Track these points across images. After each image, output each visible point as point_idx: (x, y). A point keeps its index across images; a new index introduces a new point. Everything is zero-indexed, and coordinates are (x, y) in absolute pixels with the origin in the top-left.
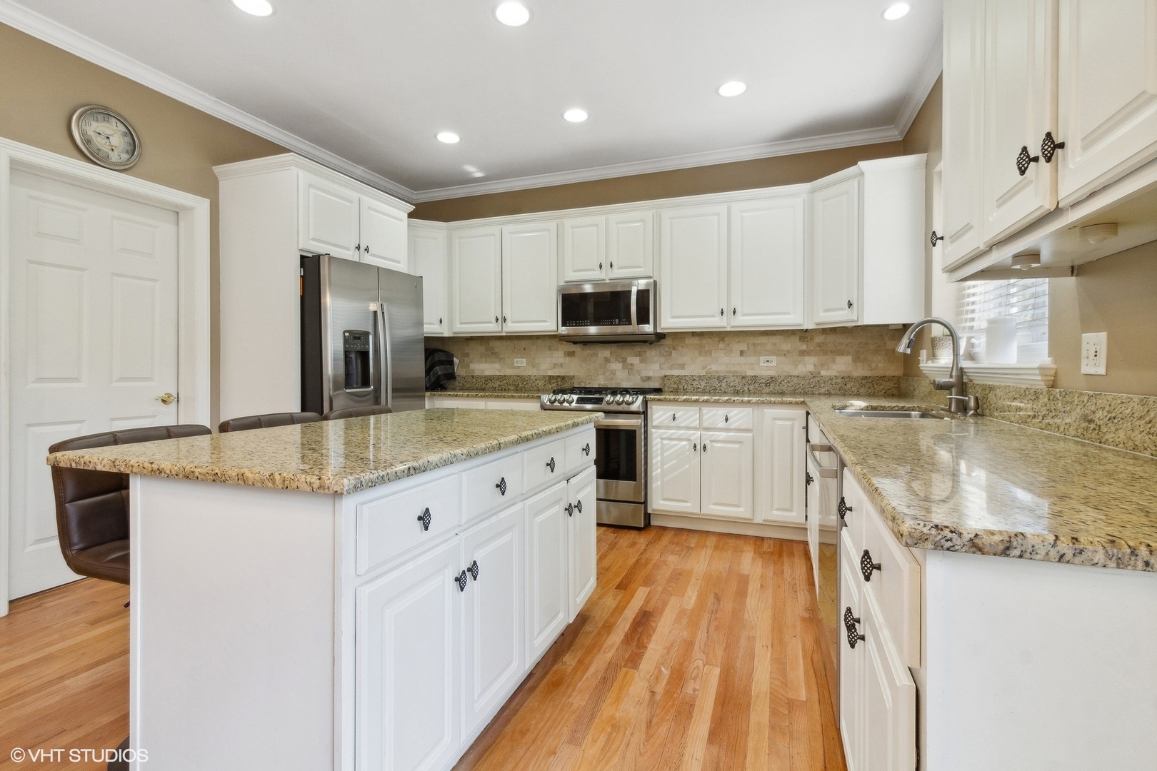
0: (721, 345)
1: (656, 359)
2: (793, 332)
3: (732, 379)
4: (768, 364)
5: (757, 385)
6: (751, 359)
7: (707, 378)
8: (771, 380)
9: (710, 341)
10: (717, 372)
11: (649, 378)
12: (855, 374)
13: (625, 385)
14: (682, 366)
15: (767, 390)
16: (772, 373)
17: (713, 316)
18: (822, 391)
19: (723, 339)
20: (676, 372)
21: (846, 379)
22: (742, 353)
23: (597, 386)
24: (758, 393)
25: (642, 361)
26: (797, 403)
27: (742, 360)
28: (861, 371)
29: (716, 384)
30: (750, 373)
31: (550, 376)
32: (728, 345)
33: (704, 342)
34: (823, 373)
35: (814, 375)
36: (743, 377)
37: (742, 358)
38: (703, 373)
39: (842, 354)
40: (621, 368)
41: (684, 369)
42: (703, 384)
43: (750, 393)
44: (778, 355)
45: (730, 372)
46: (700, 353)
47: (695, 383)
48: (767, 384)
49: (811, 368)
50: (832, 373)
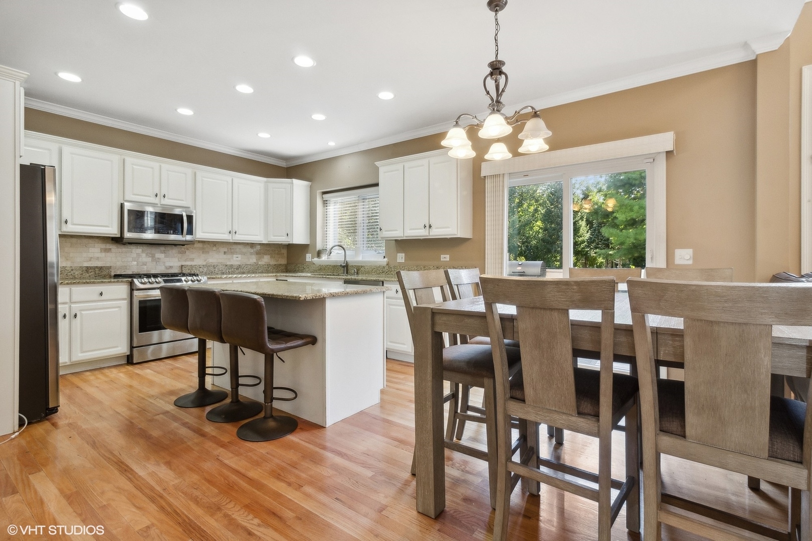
0: (214, 248)
1: (176, 255)
2: (248, 244)
3: (221, 266)
4: (237, 259)
5: (233, 269)
6: (229, 256)
7: (206, 266)
8: (239, 267)
9: (209, 246)
10: (212, 263)
11: (171, 267)
12: (271, 263)
13: (153, 272)
14: (192, 260)
15: (237, 271)
16: (239, 263)
17: (225, 234)
18: (260, 271)
19: (215, 245)
20: (189, 263)
21: (269, 265)
22: (225, 253)
23: (131, 273)
24: (233, 273)
25: (165, 257)
26: (273, 276)
27: (225, 256)
28: (273, 262)
29: (213, 270)
30: (228, 263)
31: (87, 267)
32: (218, 249)
33: (205, 246)
34: (260, 263)
35: (256, 264)
36: (226, 266)
37: (225, 255)
38: (204, 264)
39: (266, 254)
40: (150, 261)
41: (194, 261)
42: (205, 269)
43: (229, 273)
44: (241, 254)
45: (219, 263)
46: (203, 253)
47: (201, 269)
48: (237, 269)
49: (255, 261)
50: (263, 263)
